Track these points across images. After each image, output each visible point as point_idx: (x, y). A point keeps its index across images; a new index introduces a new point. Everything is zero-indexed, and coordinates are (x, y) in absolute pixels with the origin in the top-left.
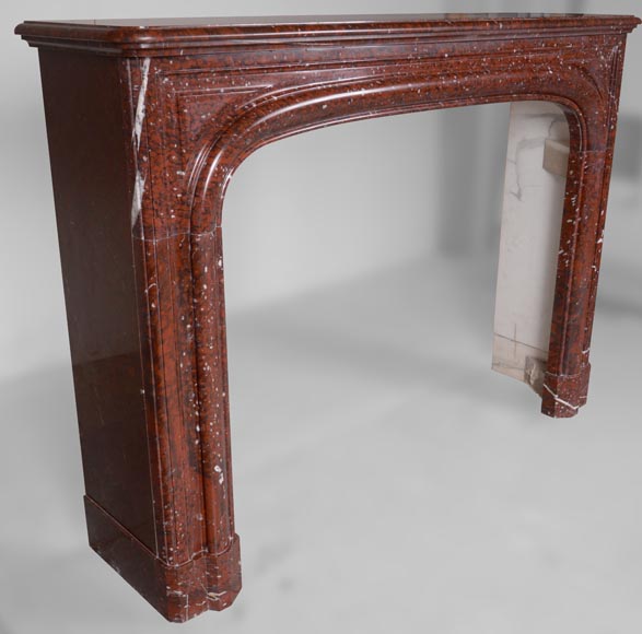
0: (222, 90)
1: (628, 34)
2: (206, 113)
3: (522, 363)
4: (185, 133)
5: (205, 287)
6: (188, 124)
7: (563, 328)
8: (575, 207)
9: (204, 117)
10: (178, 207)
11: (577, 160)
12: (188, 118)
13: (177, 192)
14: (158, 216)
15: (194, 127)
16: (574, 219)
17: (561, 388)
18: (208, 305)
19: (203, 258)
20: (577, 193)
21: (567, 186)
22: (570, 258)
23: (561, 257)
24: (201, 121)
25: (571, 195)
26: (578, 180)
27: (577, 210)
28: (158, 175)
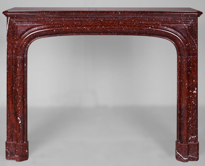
0: (28, 25)
1: (198, 17)
2: (23, 29)
4: (18, 33)
5: (18, 69)
6: (18, 32)
9: (23, 30)
10: (15, 50)
12: (19, 30)
13: (15, 46)
14: (9, 51)
15: (20, 32)
18: (18, 74)
19: (18, 63)
24: (22, 31)
28: (10, 42)
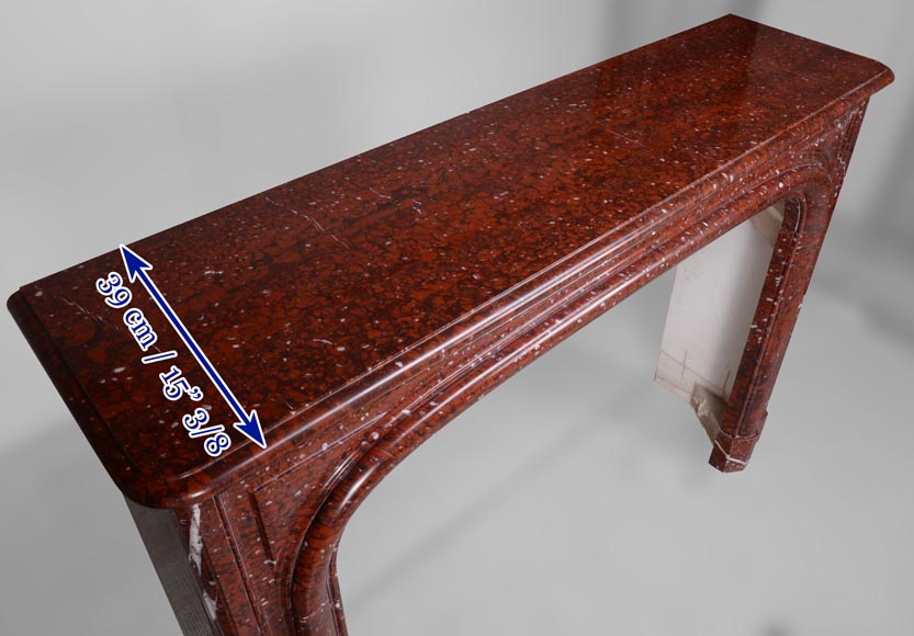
2: (300, 488)
3: (690, 388)
6: (275, 514)
7: (744, 399)
8: (779, 289)
9: (298, 493)
10: (270, 592)
11: (788, 240)
12: (274, 508)
13: (267, 581)
14: (243, 624)
15: (284, 511)
16: (775, 300)
17: (735, 449)
20: (784, 274)
21: (772, 263)
22: (764, 336)
23: (753, 331)
25: (777, 274)
26: (788, 260)
27: (781, 292)
